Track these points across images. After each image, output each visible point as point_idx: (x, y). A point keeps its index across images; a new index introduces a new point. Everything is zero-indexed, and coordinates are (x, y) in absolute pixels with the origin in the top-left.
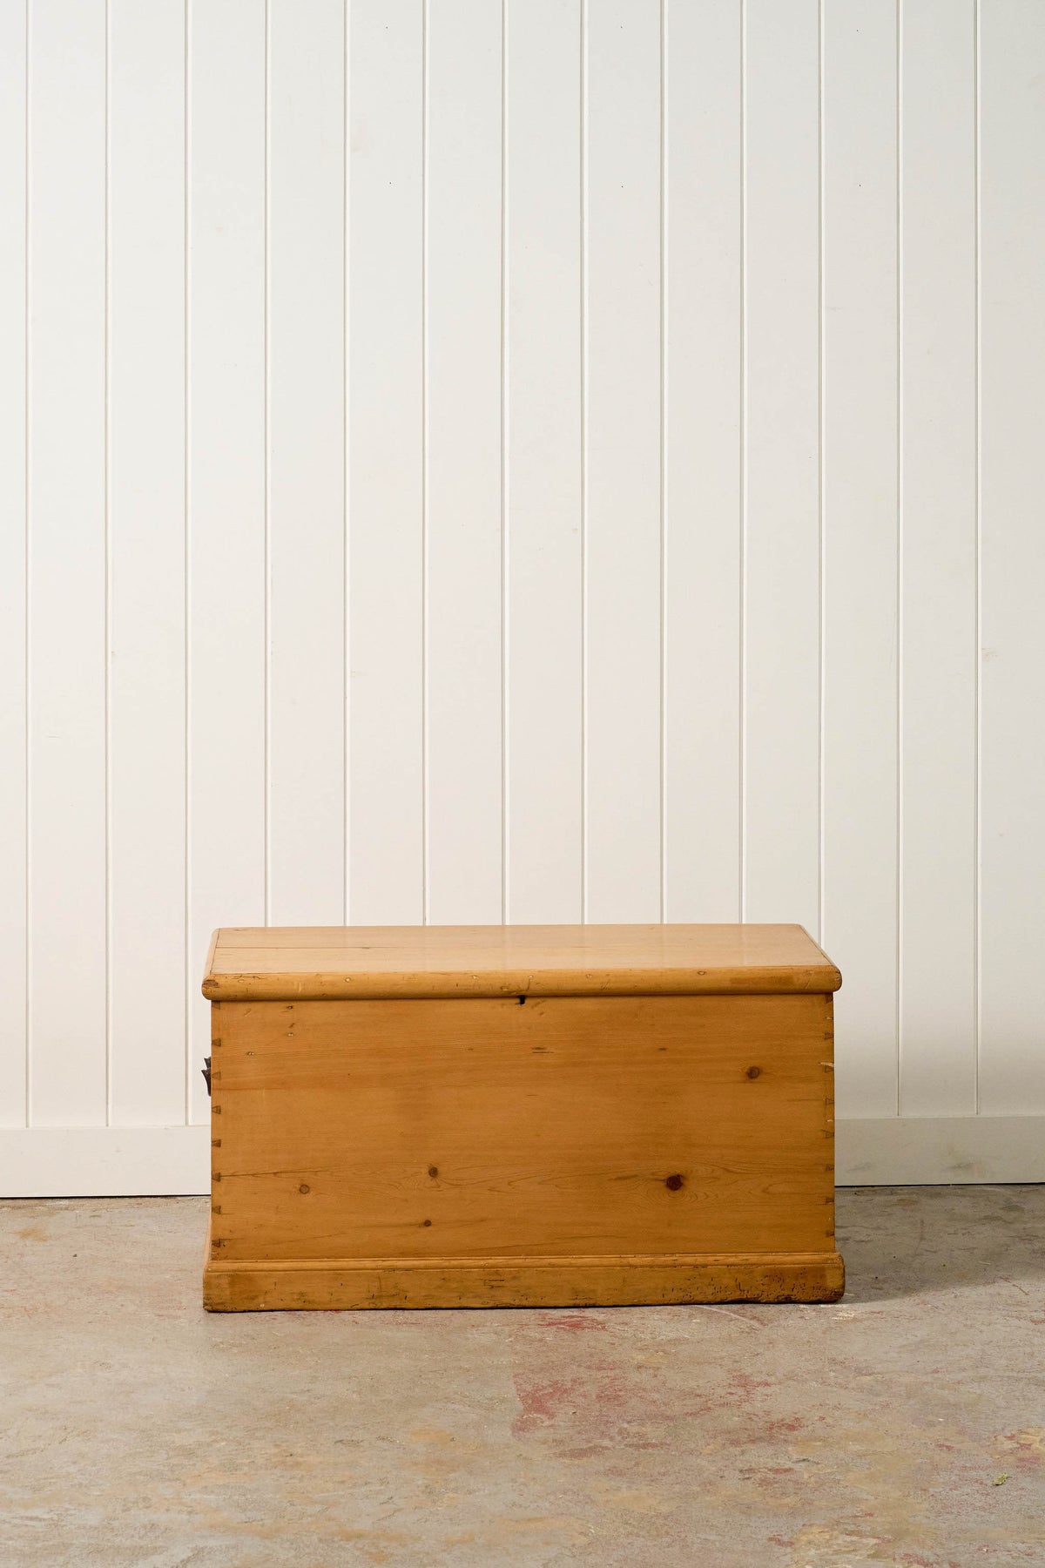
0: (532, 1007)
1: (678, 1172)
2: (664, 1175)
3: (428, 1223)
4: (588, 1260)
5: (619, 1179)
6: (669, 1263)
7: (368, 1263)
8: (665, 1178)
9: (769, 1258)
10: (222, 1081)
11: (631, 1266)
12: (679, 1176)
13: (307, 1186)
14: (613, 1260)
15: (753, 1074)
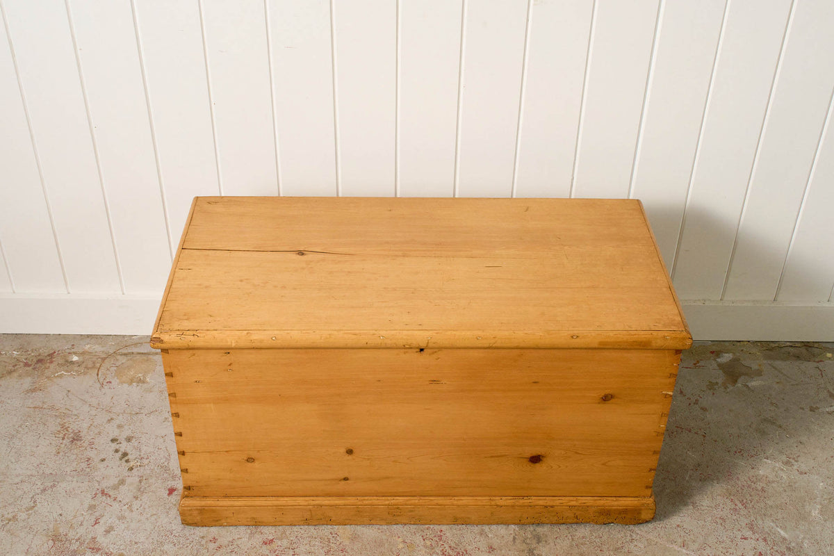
0: (430, 354)
1: (539, 454)
2: (529, 455)
3: (346, 479)
4: (465, 501)
5: (492, 457)
6: (526, 504)
7: (301, 501)
8: (529, 456)
9: (602, 502)
10: (177, 398)
11: (497, 505)
12: (539, 456)
13: (252, 458)
14: (484, 500)
15: (606, 399)
